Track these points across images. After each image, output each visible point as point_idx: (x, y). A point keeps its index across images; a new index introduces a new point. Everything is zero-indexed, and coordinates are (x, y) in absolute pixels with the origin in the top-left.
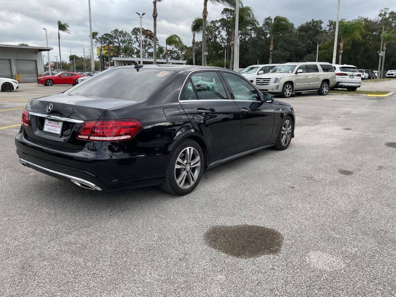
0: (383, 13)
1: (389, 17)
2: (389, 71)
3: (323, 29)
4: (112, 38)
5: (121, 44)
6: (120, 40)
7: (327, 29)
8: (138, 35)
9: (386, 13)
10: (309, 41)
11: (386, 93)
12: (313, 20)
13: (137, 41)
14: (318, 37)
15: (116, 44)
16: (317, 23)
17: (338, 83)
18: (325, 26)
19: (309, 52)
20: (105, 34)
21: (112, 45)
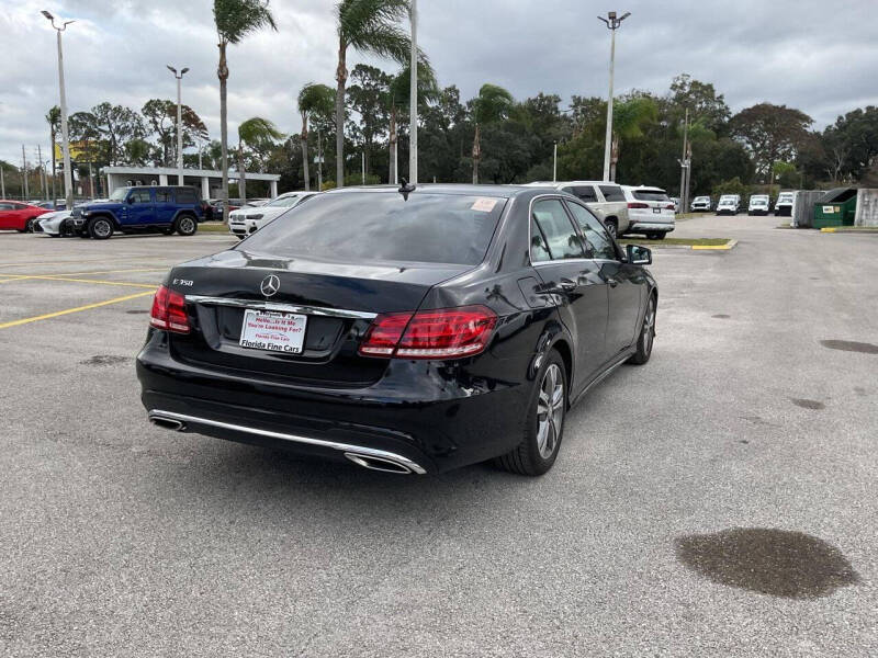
0: (679, 83)
1: (690, 92)
2: (697, 199)
3: (562, 114)
4: (94, 124)
5: (117, 137)
6: (114, 126)
7: (570, 113)
8: (158, 115)
9: (684, 83)
10: (534, 137)
11: (725, 242)
12: (541, 95)
13: (157, 129)
14: (552, 130)
15: (104, 137)
16: (550, 101)
17: (632, 223)
18: (565, 108)
19: (535, 160)
20: (77, 114)
21: (93, 139)
